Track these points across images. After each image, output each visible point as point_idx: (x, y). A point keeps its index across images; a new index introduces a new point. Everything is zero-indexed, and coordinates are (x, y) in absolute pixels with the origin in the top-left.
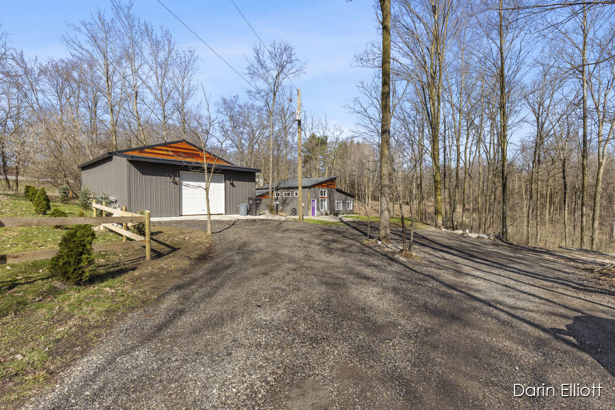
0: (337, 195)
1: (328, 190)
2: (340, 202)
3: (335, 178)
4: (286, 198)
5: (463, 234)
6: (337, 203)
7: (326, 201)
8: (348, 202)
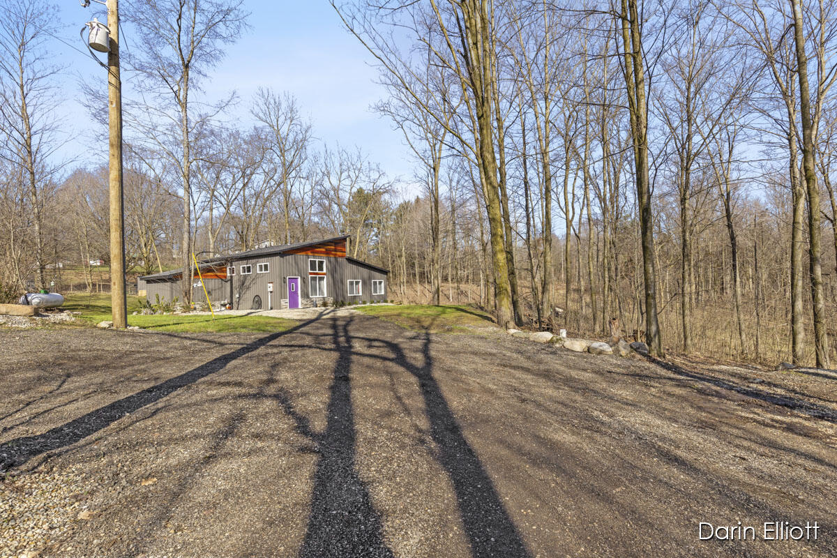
0: (349, 269)
1: (330, 262)
2: (357, 283)
3: (344, 239)
4: (245, 277)
5: (551, 342)
6: (351, 283)
7: (325, 280)
8: (375, 283)
